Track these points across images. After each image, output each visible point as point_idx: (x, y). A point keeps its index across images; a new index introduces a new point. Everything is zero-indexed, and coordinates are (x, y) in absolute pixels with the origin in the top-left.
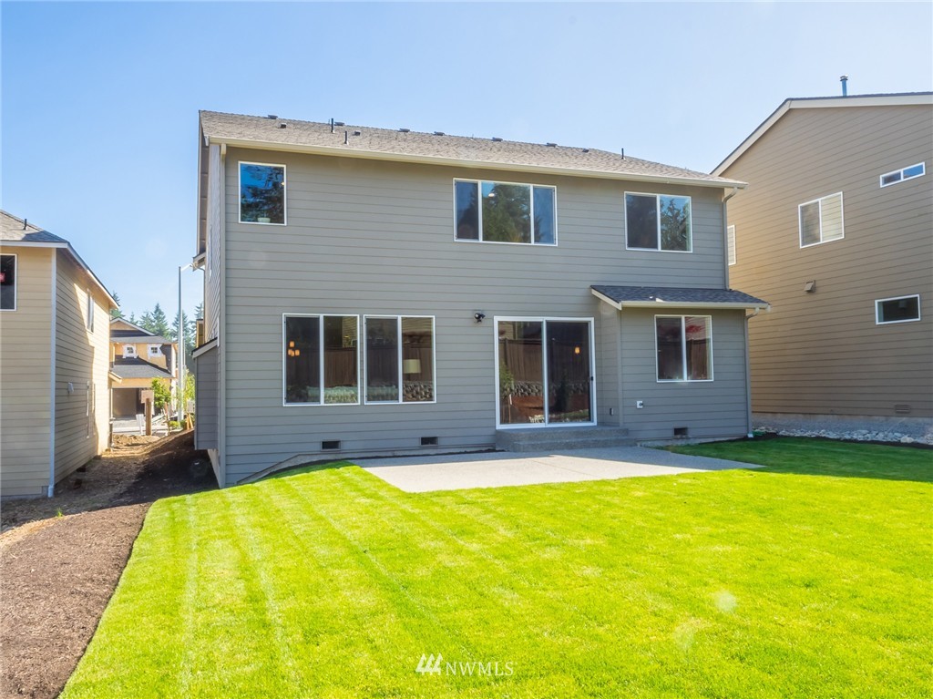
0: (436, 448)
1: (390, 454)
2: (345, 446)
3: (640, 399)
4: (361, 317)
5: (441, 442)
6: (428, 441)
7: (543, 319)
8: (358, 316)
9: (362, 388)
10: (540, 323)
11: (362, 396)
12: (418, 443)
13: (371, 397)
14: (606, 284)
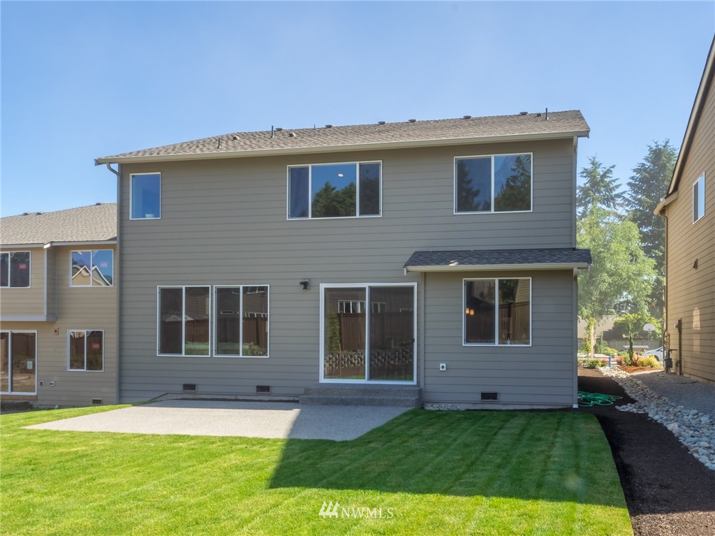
0: (270, 395)
1: (233, 397)
2: (200, 389)
3: (443, 362)
4: (212, 287)
5: (273, 390)
6: (263, 389)
7: (366, 285)
8: (210, 286)
9: (212, 343)
10: (364, 289)
11: (212, 350)
12: (254, 390)
13: (218, 352)
14: (431, 250)
